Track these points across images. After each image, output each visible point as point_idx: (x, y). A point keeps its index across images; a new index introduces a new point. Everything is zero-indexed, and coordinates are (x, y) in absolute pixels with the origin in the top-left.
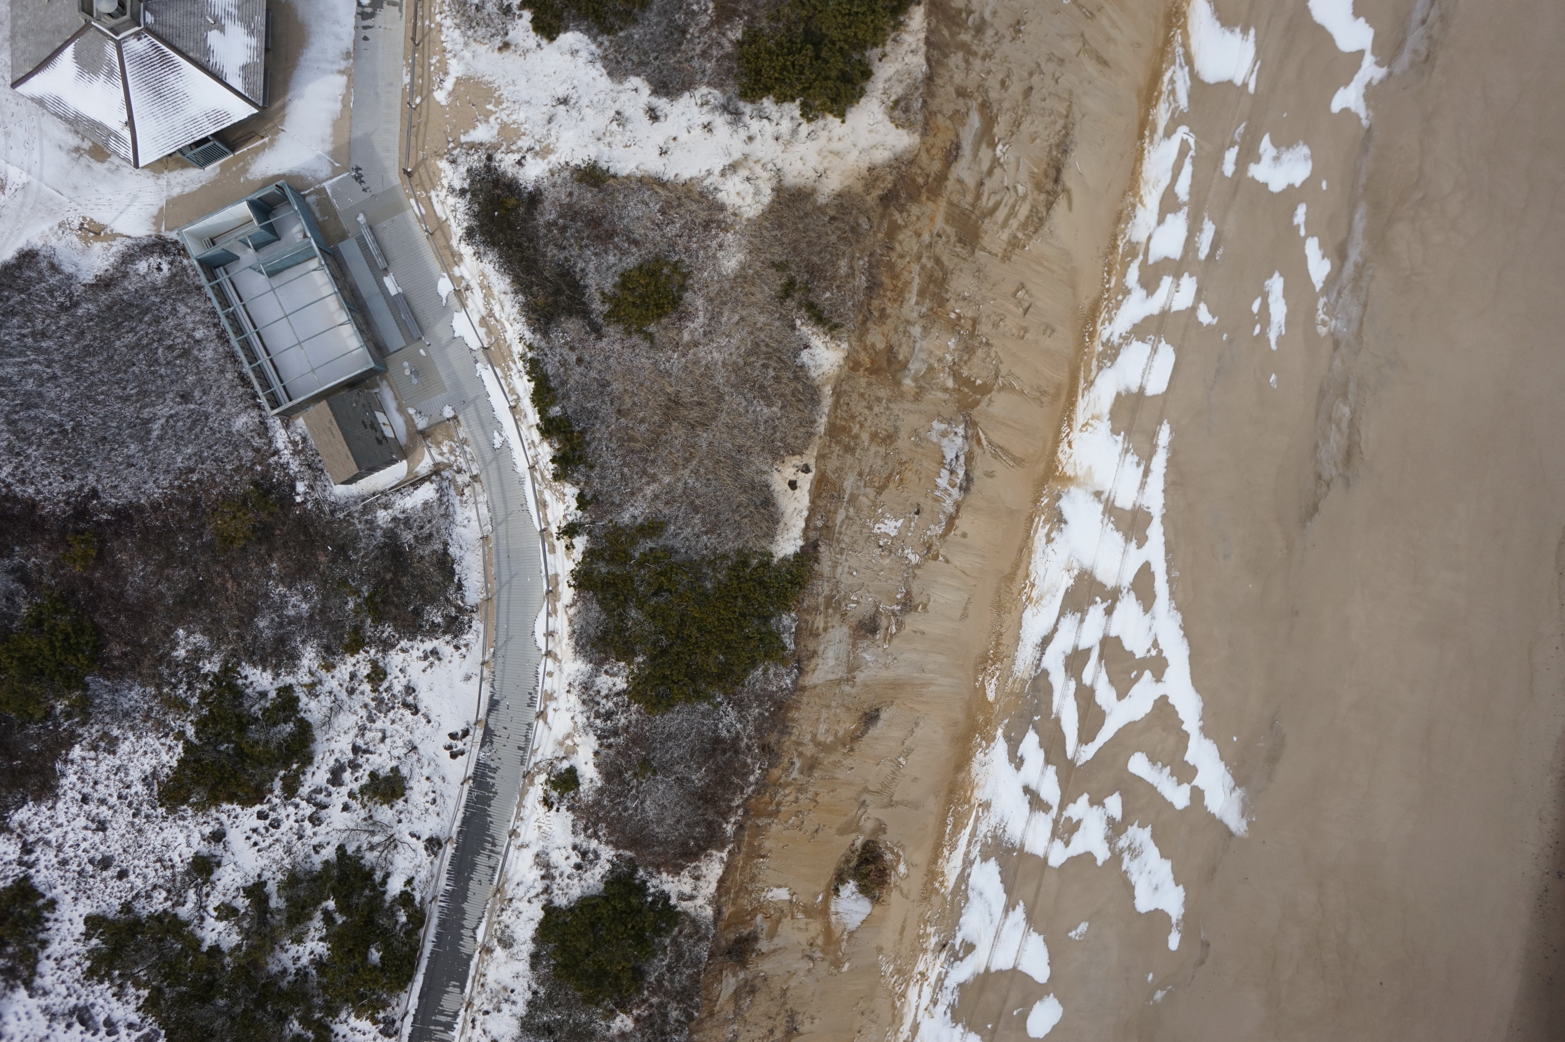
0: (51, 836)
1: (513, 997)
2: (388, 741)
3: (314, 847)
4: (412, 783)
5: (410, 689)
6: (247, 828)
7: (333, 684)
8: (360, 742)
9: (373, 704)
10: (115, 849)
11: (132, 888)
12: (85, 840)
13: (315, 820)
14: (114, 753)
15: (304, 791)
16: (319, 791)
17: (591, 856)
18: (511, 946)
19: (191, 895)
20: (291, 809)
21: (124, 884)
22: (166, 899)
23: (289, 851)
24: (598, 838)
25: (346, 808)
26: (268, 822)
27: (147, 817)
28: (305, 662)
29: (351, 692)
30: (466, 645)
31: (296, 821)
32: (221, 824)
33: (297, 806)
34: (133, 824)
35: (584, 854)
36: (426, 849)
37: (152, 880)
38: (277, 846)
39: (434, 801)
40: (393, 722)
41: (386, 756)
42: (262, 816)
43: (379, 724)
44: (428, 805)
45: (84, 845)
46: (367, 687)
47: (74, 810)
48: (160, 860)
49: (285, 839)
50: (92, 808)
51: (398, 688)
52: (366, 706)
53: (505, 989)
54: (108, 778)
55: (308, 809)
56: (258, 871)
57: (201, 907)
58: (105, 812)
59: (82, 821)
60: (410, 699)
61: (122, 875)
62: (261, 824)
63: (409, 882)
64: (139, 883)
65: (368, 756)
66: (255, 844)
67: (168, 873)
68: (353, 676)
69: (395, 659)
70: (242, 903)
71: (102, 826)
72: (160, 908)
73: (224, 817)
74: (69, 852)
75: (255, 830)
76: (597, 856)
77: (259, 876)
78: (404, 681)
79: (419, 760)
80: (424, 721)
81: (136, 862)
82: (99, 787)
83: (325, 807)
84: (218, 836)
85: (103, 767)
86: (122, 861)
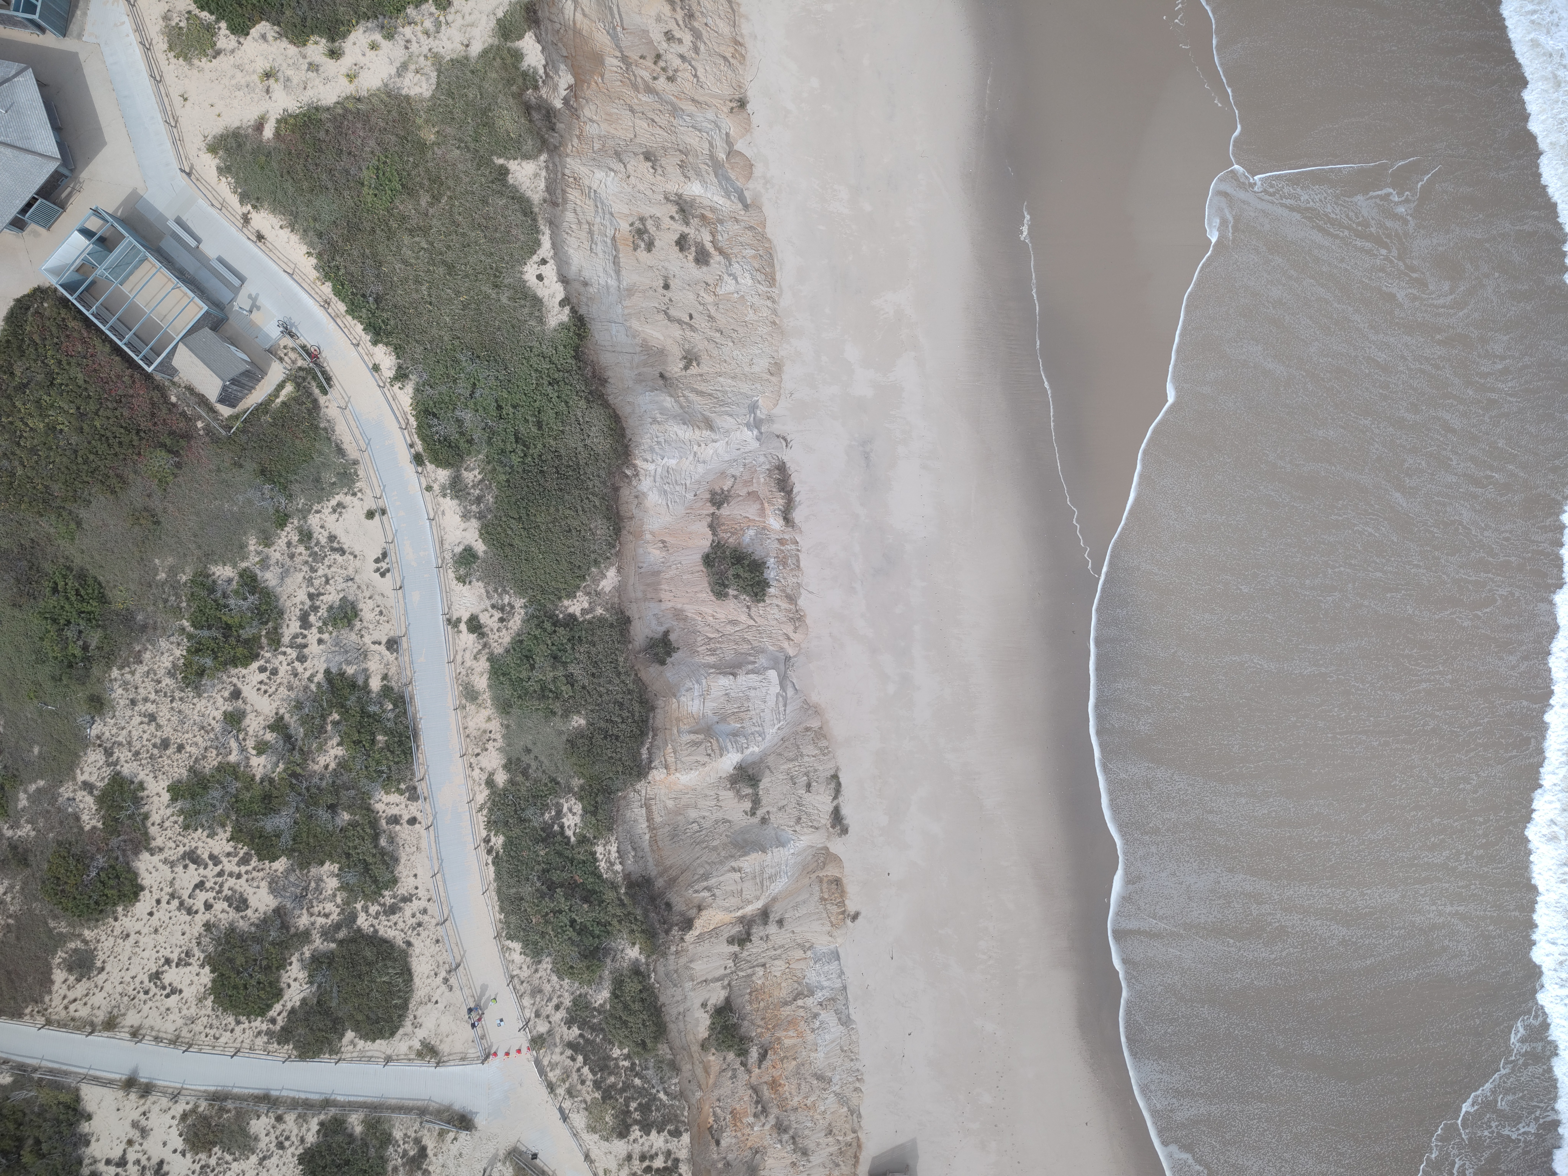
0: (120, 739)
1: (493, 736)
2: (331, 582)
3: (309, 679)
4: (361, 606)
5: (332, 538)
6: (255, 683)
7: (277, 555)
8: (312, 590)
9: (310, 559)
10: (167, 732)
11: (190, 756)
12: (144, 732)
13: (302, 659)
14: (141, 662)
15: (286, 640)
16: (296, 636)
17: (508, 608)
18: (477, 698)
19: (233, 744)
20: (281, 658)
21: (184, 756)
22: (217, 755)
23: (290, 688)
24: (507, 593)
25: (320, 641)
26: (268, 673)
27: (181, 699)
28: (252, 548)
29: (292, 556)
30: (360, 491)
31: (288, 665)
32: (235, 685)
33: (284, 653)
34: (172, 708)
35: (502, 609)
36: (388, 649)
37: (203, 745)
38: (282, 689)
39: (381, 613)
40: (329, 567)
41: (334, 593)
42: (262, 669)
43: (320, 572)
44: (378, 618)
45: (145, 736)
46: (301, 549)
47: (129, 713)
48: (203, 728)
49: (285, 681)
50: (140, 707)
51: (323, 541)
52: (306, 562)
53: (485, 732)
54: (143, 682)
55: (293, 653)
56: (274, 711)
57: (243, 750)
58: (151, 708)
59: (137, 719)
60: (335, 545)
61: (180, 748)
62: (263, 676)
63: (385, 677)
64: (193, 750)
65: (321, 598)
66: (266, 692)
67: (212, 735)
68: (289, 544)
69: (314, 521)
70: (270, 736)
71: (152, 718)
72: (215, 763)
73: (235, 680)
74: (137, 745)
75: (261, 682)
76: (512, 607)
77: (277, 714)
78: (326, 534)
79: (359, 587)
80: (351, 557)
81: (186, 736)
82: (141, 690)
83: (305, 646)
84: (236, 694)
85: (138, 675)
86: (177, 738)
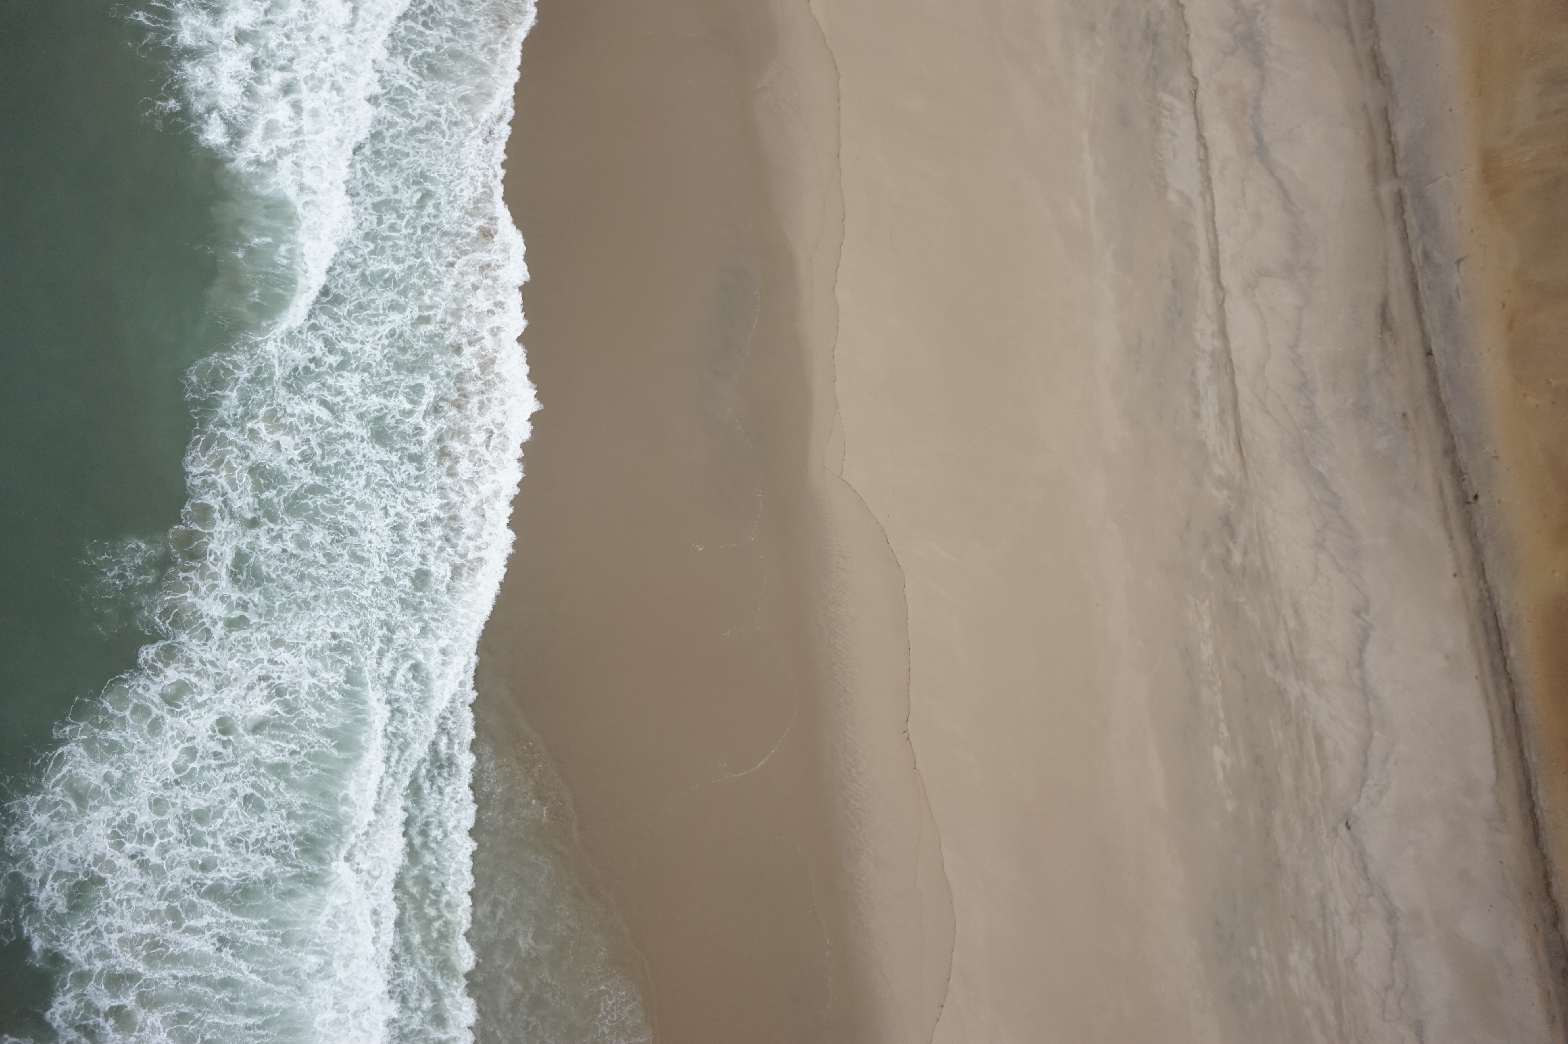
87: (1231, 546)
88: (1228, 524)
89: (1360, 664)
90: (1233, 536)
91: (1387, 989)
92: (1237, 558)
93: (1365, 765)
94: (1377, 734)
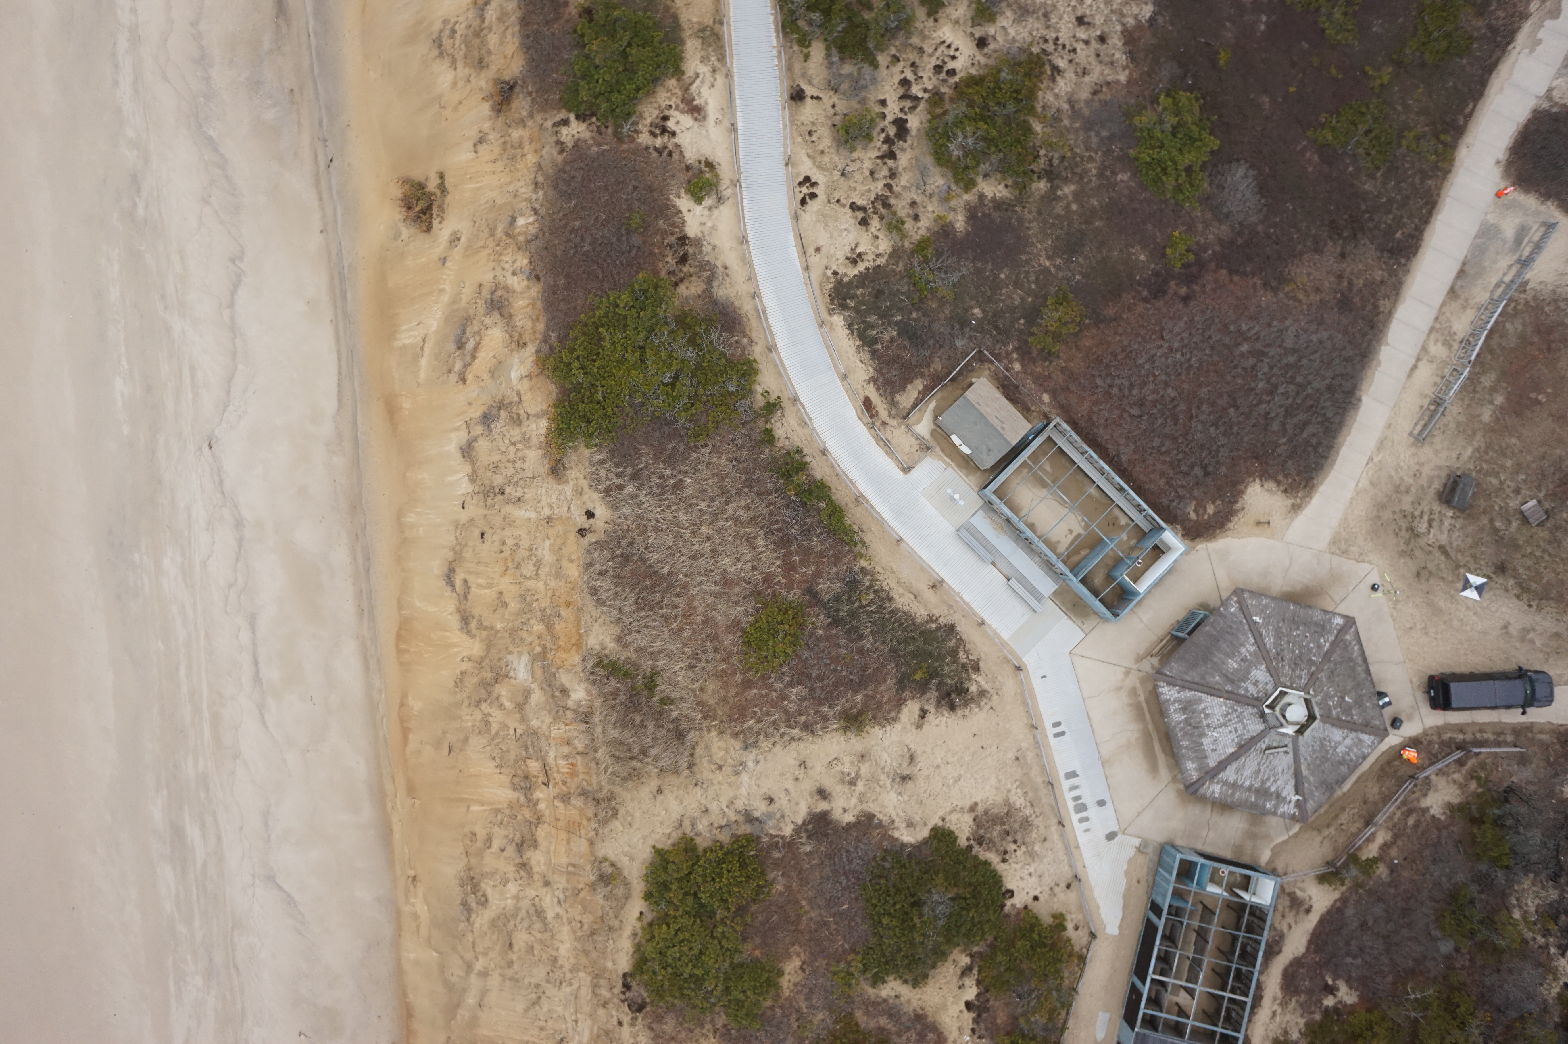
4: (834, 144)
6: (961, 57)
7: (930, 206)
9: (891, 200)
13: (906, 84)
14: (1093, 87)
15: (923, 106)
16: (912, 110)
18: (700, 30)
20: (929, 86)
23: (920, 50)
24: (657, 150)
26: (945, 69)
27: (1046, 41)
28: (961, 217)
29: (913, 205)
30: (829, 278)
31: (921, 77)
32: (983, 55)
33: (925, 90)
34: (1056, 31)
35: (664, 130)
36: (802, 91)
38: (930, 51)
40: (869, 191)
41: (865, 160)
42: (952, 73)
43: (880, 185)
44: (814, 129)
46: (902, 213)
49: (926, 59)
50: (1094, 34)
52: (897, 197)
54: (1090, 63)
55: (916, 90)
56: (938, 25)
58: (1082, 34)
59: (1098, 20)
60: (860, 215)
63: (807, 57)
65: (880, 154)
66: (949, 47)
68: (916, 218)
69: (885, 245)
71: (1080, 21)
73: (983, 61)
75: (953, 58)
76: (652, 134)
77: (936, 20)
78: (871, 229)
79: (835, 165)
80: (842, 201)
82: (1093, 53)
83: (901, 98)
84: (982, 43)
85: (1097, 72)
87: (137, 200)
88: (135, 181)
89: (231, 305)
90: (138, 191)
91: (230, 586)
92: (140, 211)
93: (228, 393)
94: (240, 366)
